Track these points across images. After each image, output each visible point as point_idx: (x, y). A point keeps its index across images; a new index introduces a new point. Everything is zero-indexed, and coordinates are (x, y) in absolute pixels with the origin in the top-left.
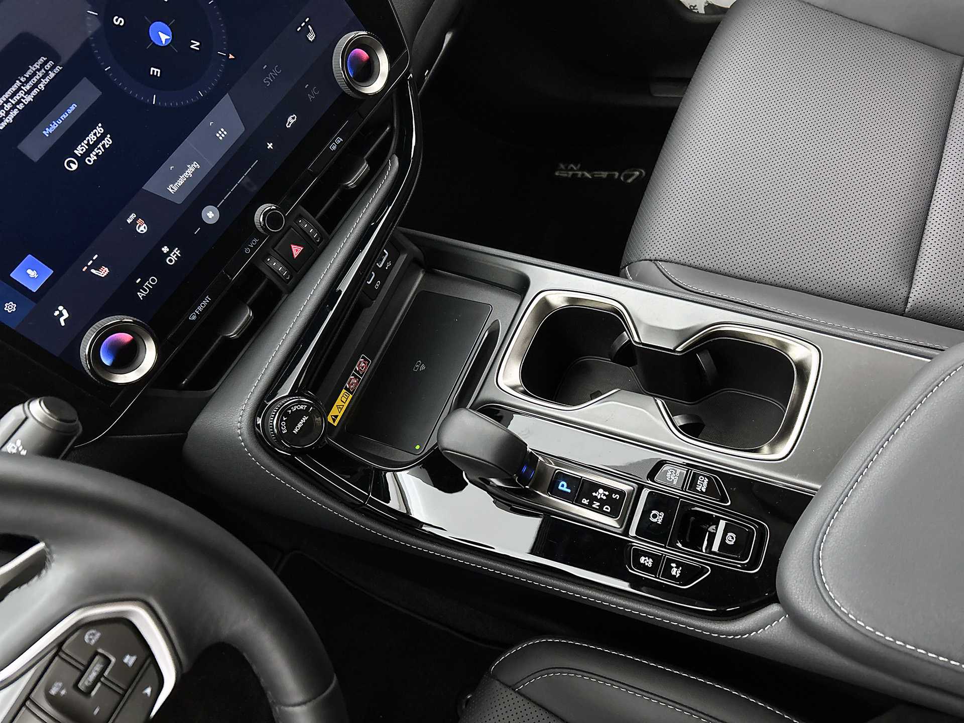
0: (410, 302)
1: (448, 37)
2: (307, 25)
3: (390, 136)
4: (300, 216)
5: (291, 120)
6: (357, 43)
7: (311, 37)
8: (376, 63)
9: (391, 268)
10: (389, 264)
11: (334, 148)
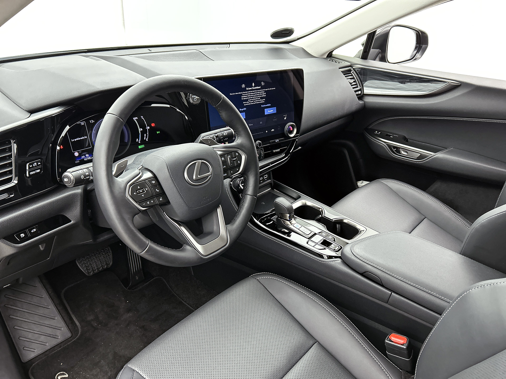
0: (265, 192)
1: (300, 148)
2: (286, 116)
3: (286, 149)
4: (262, 150)
5: (273, 130)
6: (292, 126)
7: (285, 118)
8: (293, 132)
9: (266, 181)
10: (266, 179)
11: (276, 141)
